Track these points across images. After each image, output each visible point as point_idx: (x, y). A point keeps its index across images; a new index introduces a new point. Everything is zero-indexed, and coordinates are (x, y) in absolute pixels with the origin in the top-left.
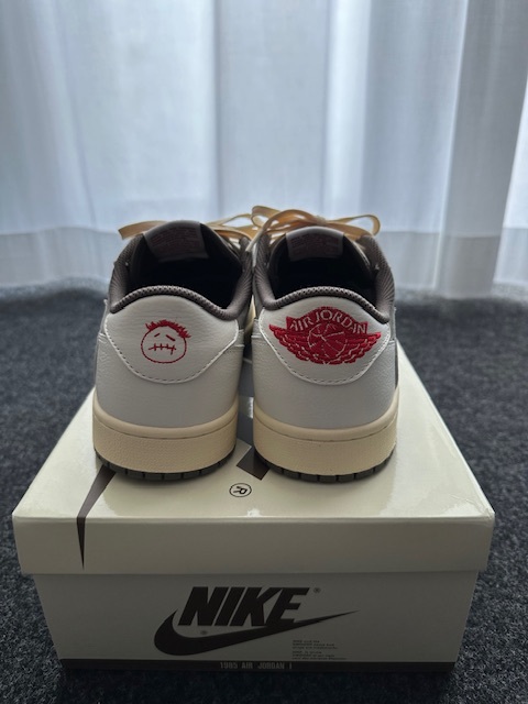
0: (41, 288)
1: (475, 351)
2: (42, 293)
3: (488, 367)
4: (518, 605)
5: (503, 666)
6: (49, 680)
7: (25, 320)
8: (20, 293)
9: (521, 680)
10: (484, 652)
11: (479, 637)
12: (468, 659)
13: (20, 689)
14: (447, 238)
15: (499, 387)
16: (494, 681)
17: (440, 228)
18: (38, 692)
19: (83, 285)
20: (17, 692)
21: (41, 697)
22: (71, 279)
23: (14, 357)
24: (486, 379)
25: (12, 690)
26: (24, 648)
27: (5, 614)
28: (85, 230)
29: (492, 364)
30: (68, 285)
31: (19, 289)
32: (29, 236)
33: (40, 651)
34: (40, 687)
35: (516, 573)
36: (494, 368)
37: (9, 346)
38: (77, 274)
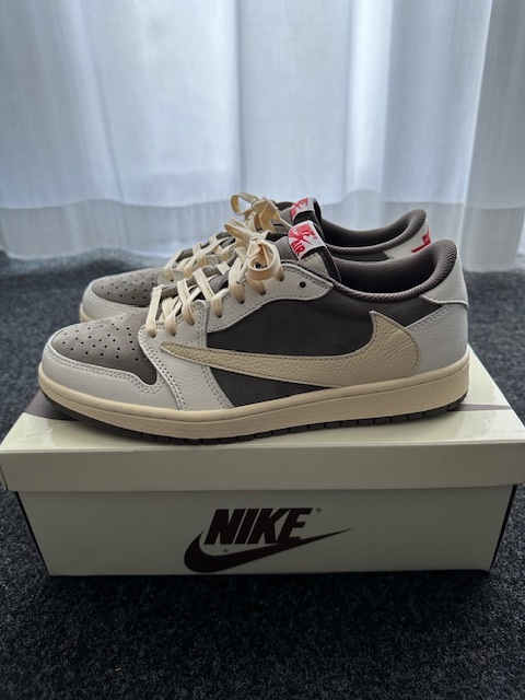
0: (73, 259)
1: (491, 327)
2: (74, 264)
3: (504, 343)
4: (506, 585)
5: (484, 643)
6: (71, 636)
7: (57, 291)
8: (53, 264)
9: (500, 656)
10: (466, 629)
11: (464, 614)
12: (451, 635)
13: (46, 643)
14: (470, 210)
15: (513, 365)
16: (473, 655)
17: (464, 200)
18: (62, 647)
19: (113, 255)
20: (43, 646)
21: (64, 651)
22: (102, 250)
23: (46, 330)
24: (500, 357)
25: (39, 644)
26: (50, 608)
27: (34, 577)
28: (113, 203)
29: (508, 340)
30: (98, 257)
31: (51, 260)
32: (59, 209)
33: (63, 610)
34: (63, 643)
35: (507, 554)
36: (510, 345)
37: (42, 319)
38: (106, 245)
